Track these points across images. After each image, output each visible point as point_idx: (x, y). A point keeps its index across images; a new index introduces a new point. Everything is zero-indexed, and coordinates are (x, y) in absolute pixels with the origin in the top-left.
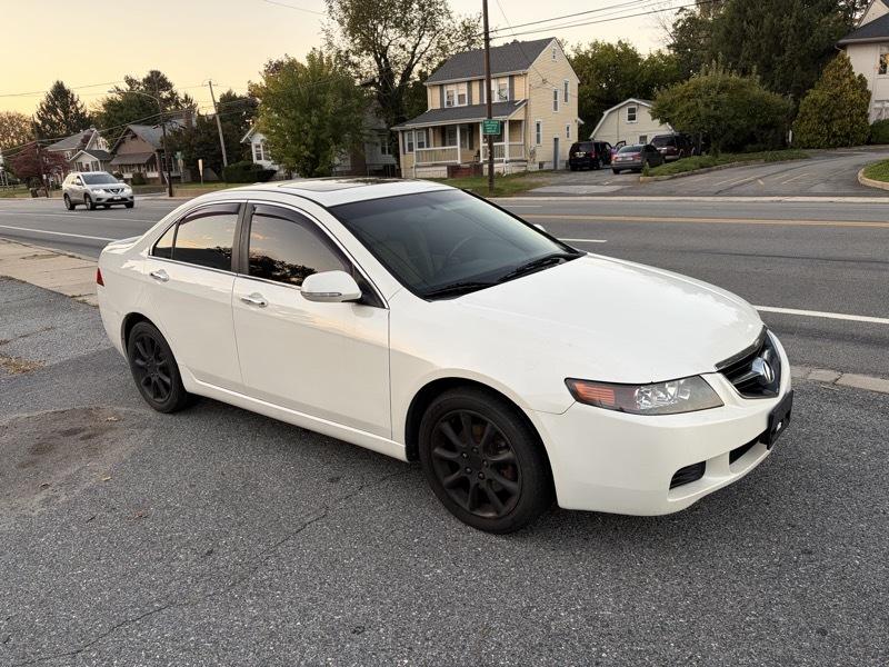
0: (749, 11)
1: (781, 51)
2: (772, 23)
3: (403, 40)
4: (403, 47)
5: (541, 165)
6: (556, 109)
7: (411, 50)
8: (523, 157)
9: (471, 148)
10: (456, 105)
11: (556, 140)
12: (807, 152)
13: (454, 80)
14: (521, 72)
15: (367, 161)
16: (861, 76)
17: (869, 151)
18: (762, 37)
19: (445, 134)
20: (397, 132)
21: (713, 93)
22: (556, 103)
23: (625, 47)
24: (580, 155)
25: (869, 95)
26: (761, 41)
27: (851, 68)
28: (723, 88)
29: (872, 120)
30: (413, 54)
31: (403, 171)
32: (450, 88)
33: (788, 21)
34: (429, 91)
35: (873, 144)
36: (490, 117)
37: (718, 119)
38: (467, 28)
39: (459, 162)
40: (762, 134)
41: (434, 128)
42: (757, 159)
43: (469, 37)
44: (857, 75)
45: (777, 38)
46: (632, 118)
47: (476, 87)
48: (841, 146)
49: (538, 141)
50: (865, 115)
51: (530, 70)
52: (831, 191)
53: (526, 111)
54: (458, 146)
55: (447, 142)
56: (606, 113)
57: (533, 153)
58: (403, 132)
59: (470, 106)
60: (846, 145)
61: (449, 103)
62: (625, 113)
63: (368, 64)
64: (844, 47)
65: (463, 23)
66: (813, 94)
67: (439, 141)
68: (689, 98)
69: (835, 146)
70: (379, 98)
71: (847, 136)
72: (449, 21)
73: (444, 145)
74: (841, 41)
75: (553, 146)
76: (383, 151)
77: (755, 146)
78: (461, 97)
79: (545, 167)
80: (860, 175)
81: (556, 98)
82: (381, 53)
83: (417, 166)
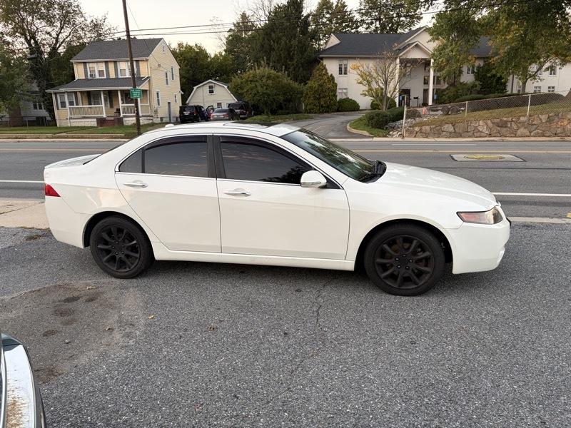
0: (273, 35)
1: (292, 59)
2: (286, 42)
3: (49, 29)
4: (48, 33)
5: (161, 119)
6: (167, 84)
7: (55, 36)
8: (149, 114)
9: (112, 106)
10: (97, 77)
11: (169, 103)
12: (310, 115)
13: (94, 60)
14: (144, 58)
15: (23, 115)
16: (331, 75)
17: (341, 115)
18: (282, 50)
19: (91, 97)
20: (51, 94)
21: (264, 80)
22: (167, 80)
23: (200, 48)
24: (187, 113)
25: (336, 85)
26: (281, 52)
27: (326, 70)
28: (269, 77)
29: (338, 99)
30: (57, 39)
31: (57, 122)
32: (91, 65)
33: (295, 42)
34: (75, 66)
35: (340, 111)
36: (135, 87)
37: (268, 95)
38: (96, 25)
39: (104, 116)
40: (286, 105)
41: (81, 92)
42: (289, 119)
43: (97, 31)
44: (330, 74)
45: (289, 52)
46: (211, 92)
47: (111, 66)
48: (325, 112)
49: (159, 104)
50: (335, 96)
51: (151, 57)
52: (338, 136)
53: (149, 84)
54: (103, 105)
55: (93, 102)
56: (195, 88)
57: (156, 112)
58: (55, 94)
59: (108, 78)
60: (328, 112)
61: (91, 76)
62: (207, 89)
63: (20, 44)
64: (322, 59)
65: (92, 21)
66: (310, 83)
67: (86, 101)
68: (251, 81)
69: (322, 112)
70: (32, 69)
71: (328, 107)
72: (83, 19)
73: (90, 104)
74: (321, 56)
75: (167, 107)
76: (35, 107)
77: (283, 111)
78: (101, 72)
79: (164, 120)
80: (348, 127)
81: (167, 77)
82: (30, 36)
83: (71, 118)
